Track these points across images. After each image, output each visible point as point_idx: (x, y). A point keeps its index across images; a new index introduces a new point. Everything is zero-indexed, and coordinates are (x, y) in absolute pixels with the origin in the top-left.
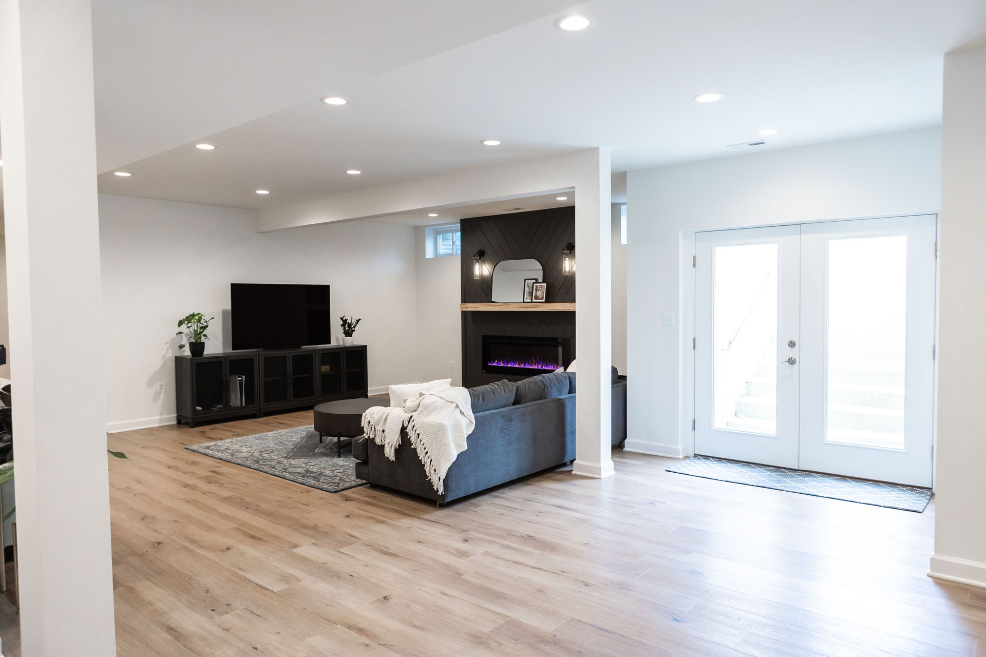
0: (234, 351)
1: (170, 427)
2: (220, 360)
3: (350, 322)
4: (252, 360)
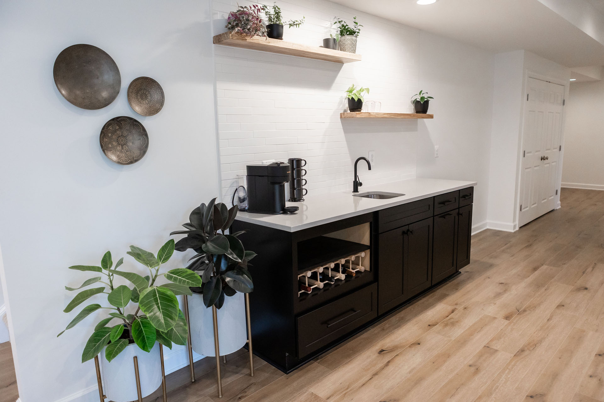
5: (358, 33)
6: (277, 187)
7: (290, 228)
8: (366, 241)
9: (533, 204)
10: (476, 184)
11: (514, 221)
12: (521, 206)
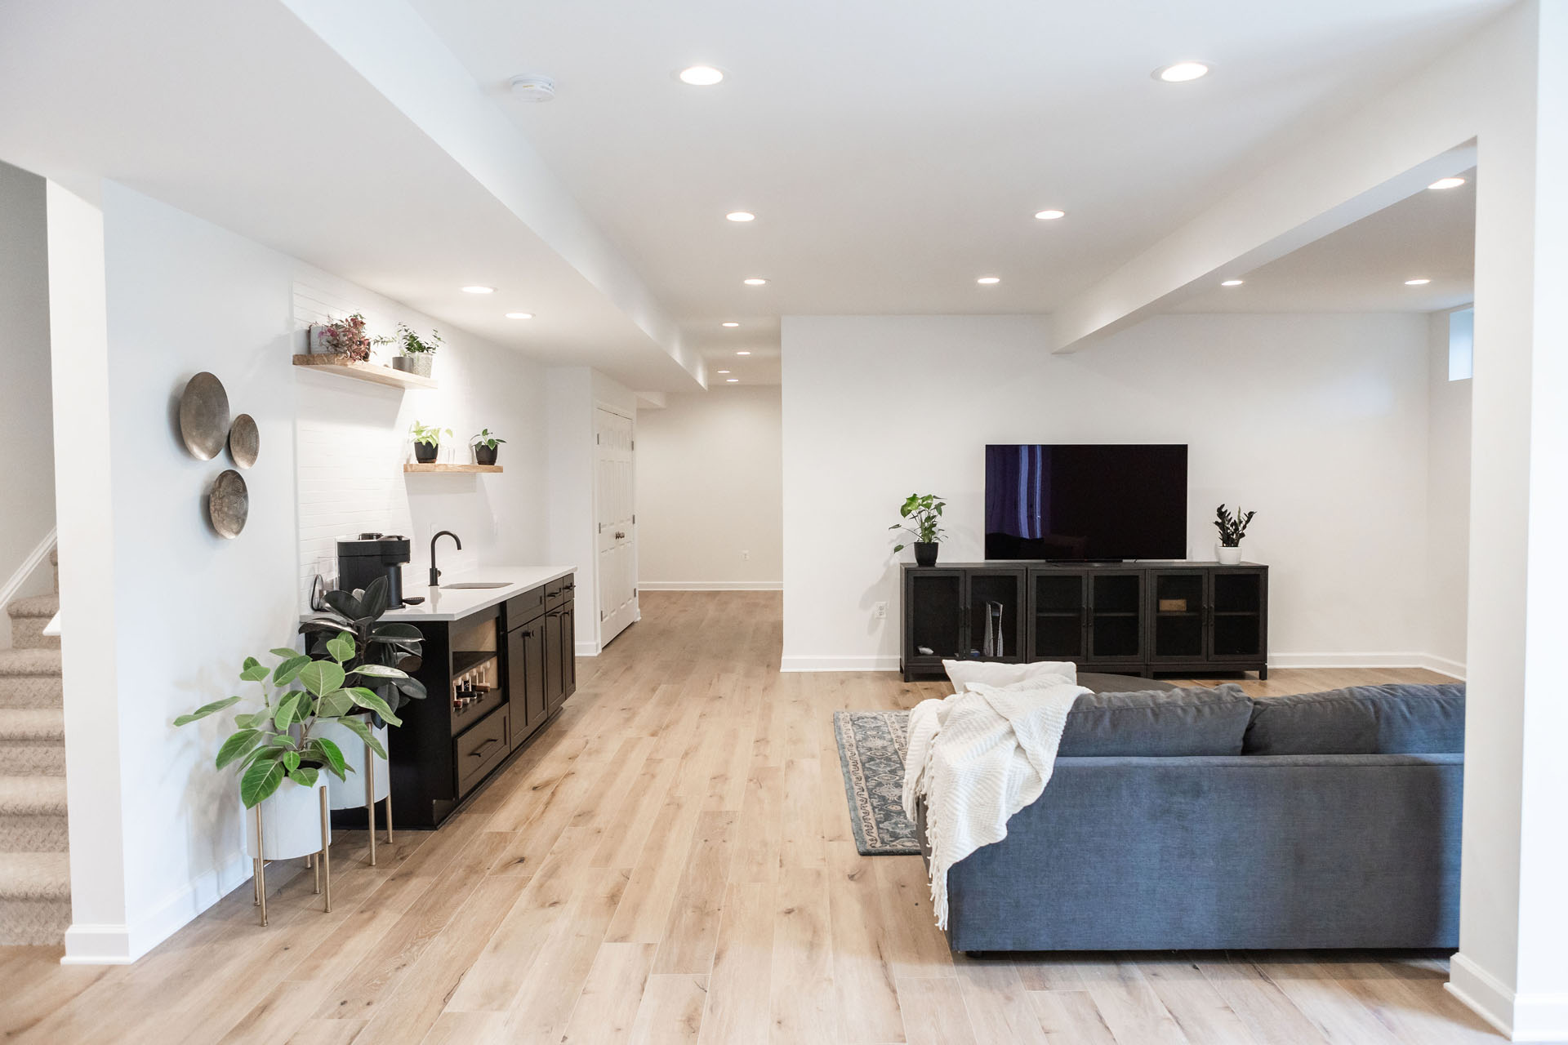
0: (987, 561)
1: (884, 676)
2: (956, 574)
3: (1235, 518)
4: (1014, 578)
5: (434, 349)
6: (392, 570)
7: (453, 615)
10: (576, 569)
11: (596, 638)
12: (602, 612)
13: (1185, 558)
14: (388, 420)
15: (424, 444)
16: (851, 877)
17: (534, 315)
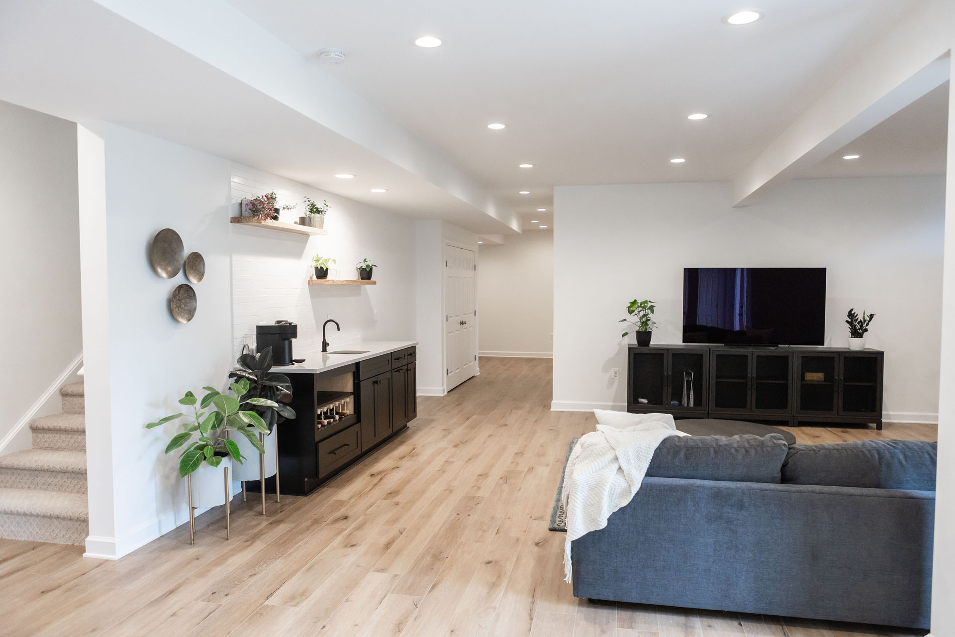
0: (684, 344)
2: (661, 352)
3: (860, 318)
4: (702, 355)
5: (325, 212)
6: (287, 342)
7: (316, 370)
8: (349, 388)
9: (457, 370)
10: (417, 343)
11: (443, 385)
12: (448, 370)
13: (823, 345)
14: (298, 254)
15: (319, 268)
16: (537, 544)
17: (387, 190)
